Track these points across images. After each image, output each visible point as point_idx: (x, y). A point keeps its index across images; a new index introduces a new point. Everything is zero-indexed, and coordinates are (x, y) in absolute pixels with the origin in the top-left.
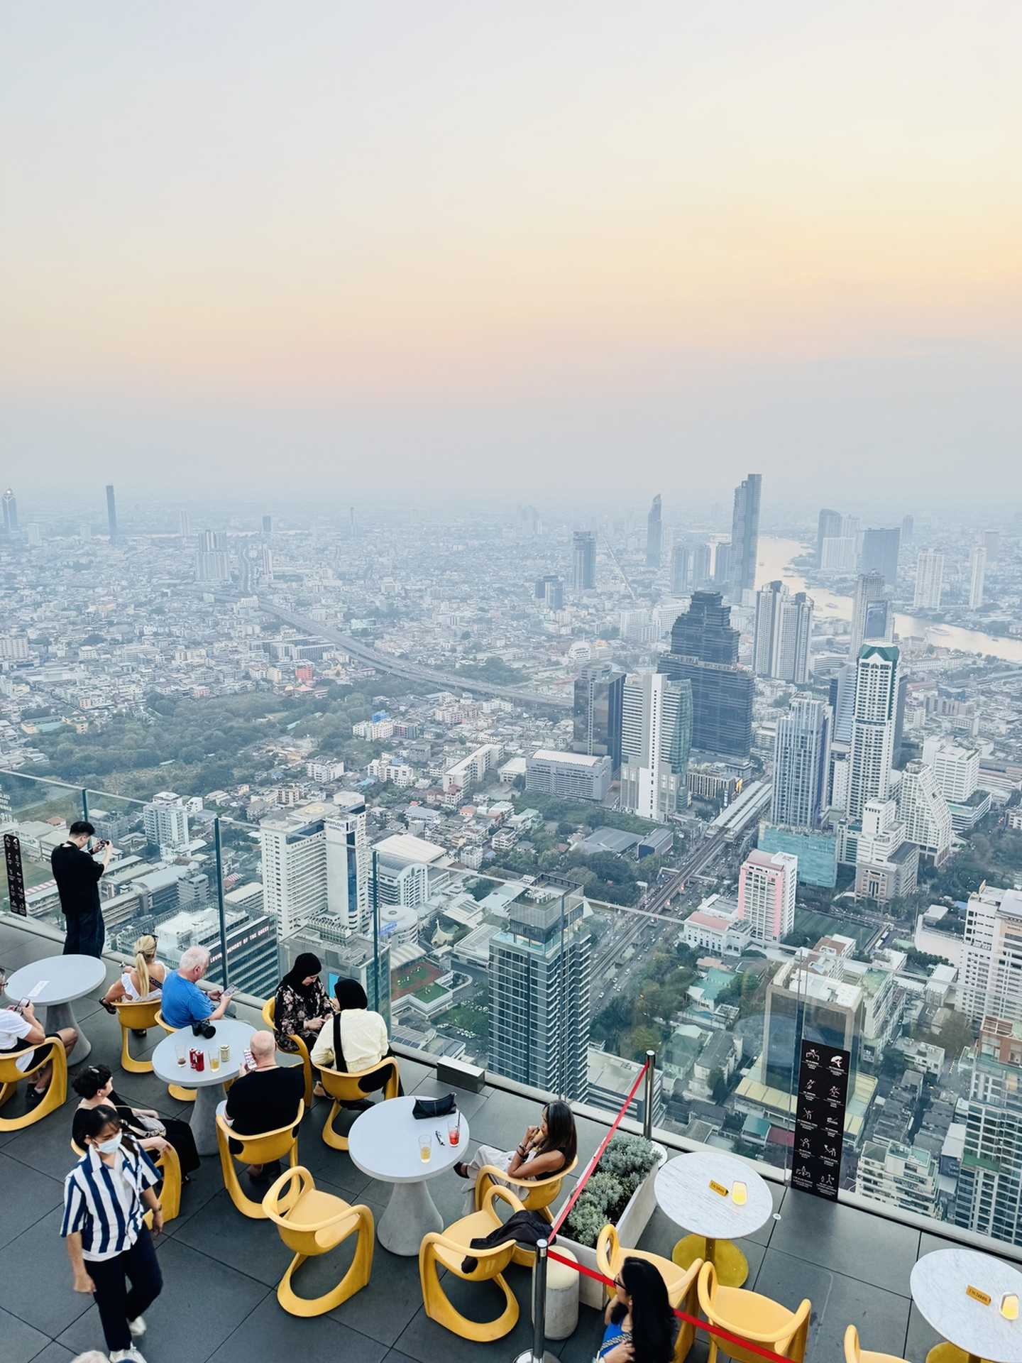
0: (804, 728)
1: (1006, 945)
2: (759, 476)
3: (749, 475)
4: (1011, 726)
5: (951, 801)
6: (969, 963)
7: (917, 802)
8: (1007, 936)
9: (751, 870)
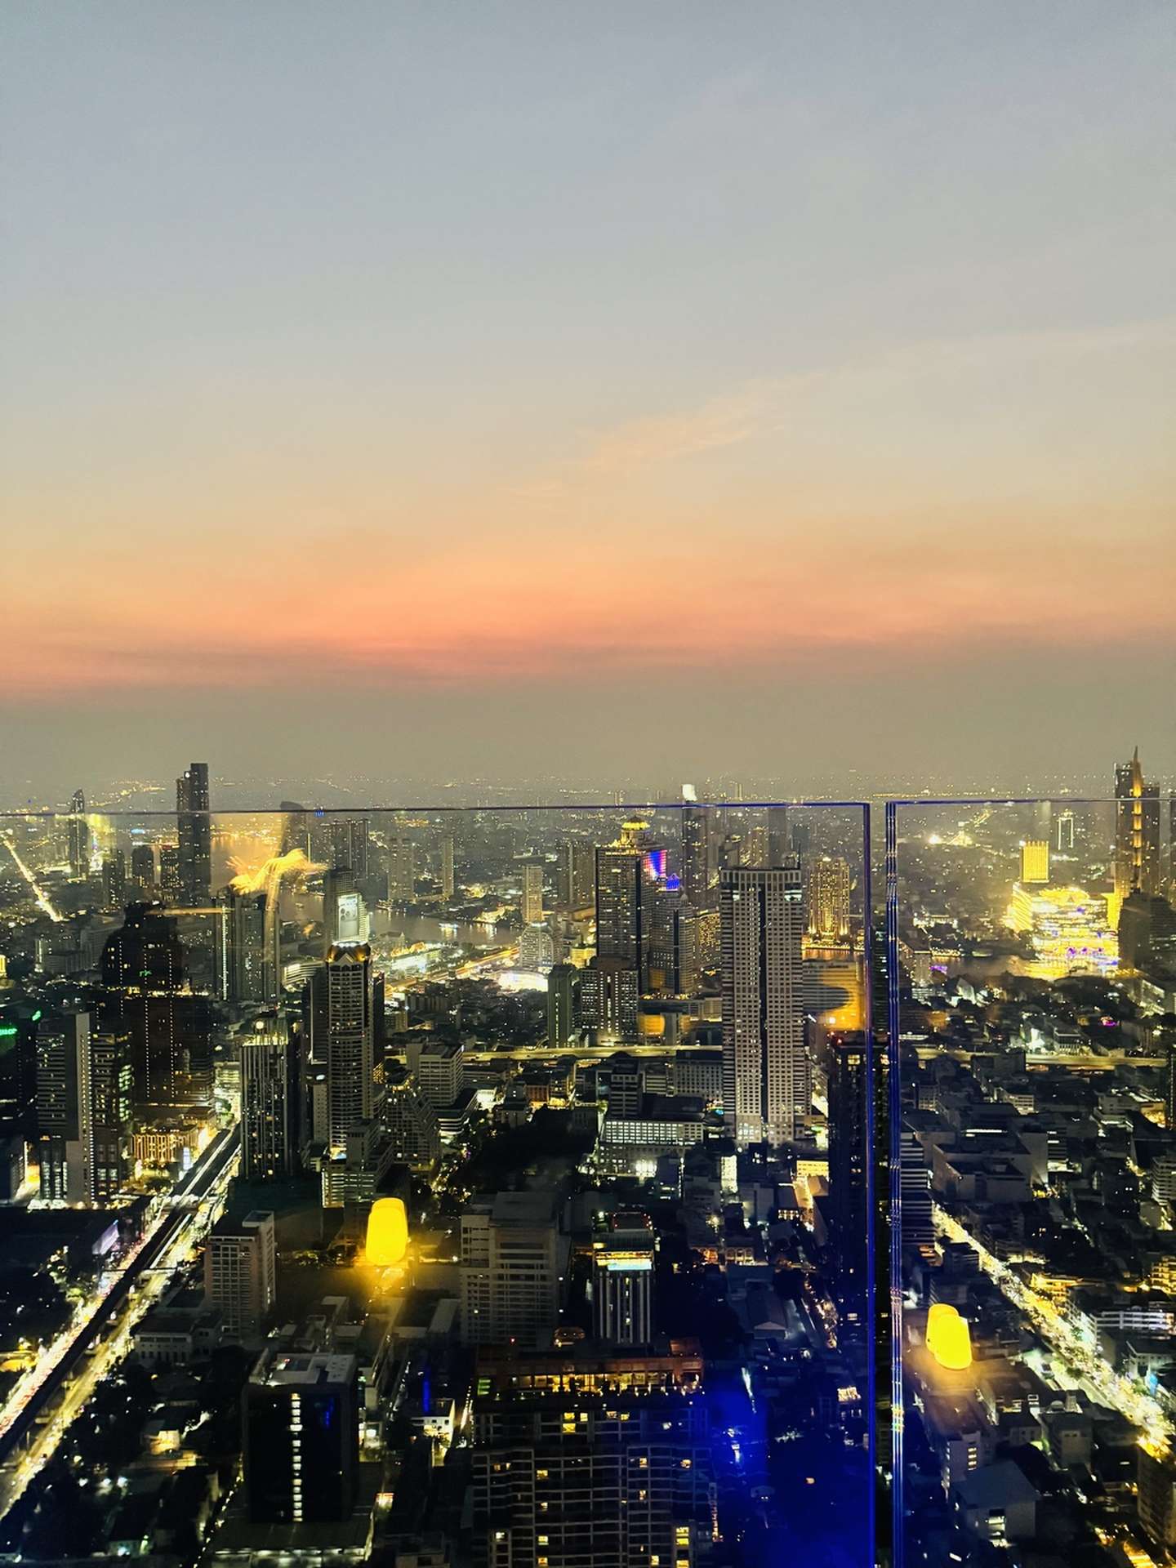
0: (272, 1052)
1: (503, 1256)
2: (205, 766)
3: (192, 765)
4: (491, 1015)
5: (438, 1107)
6: (470, 1288)
7: (403, 1115)
8: (503, 1246)
9: (218, 1243)
